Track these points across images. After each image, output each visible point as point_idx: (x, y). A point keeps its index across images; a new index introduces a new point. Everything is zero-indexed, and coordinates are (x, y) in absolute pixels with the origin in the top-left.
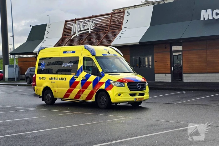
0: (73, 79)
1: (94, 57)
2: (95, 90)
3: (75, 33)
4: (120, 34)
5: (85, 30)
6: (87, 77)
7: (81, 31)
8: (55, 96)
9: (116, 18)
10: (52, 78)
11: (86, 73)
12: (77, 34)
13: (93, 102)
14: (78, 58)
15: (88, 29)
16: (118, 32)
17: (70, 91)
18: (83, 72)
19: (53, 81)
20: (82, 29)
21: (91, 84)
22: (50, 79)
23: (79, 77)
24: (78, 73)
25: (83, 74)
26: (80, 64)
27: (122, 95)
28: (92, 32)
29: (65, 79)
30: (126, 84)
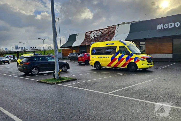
0: (113, 57)
1: (126, 46)
2: (128, 62)
3: (92, 37)
4: (114, 37)
5: (97, 36)
6: (122, 56)
7: (95, 36)
8: (102, 66)
9: (111, 31)
10: (100, 57)
11: (121, 54)
12: (93, 38)
13: (126, 69)
14: (116, 47)
15: (98, 35)
16: (113, 36)
17: (111, 63)
18: (119, 54)
19: (101, 58)
20: (95, 35)
21: (125, 60)
22: (99, 57)
23: (117, 56)
24: (116, 54)
25: (120, 55)
26: (118, 50)
27: (144, 65)
28: (100, 37)
29: (108, 57)
30: (146, 59)
